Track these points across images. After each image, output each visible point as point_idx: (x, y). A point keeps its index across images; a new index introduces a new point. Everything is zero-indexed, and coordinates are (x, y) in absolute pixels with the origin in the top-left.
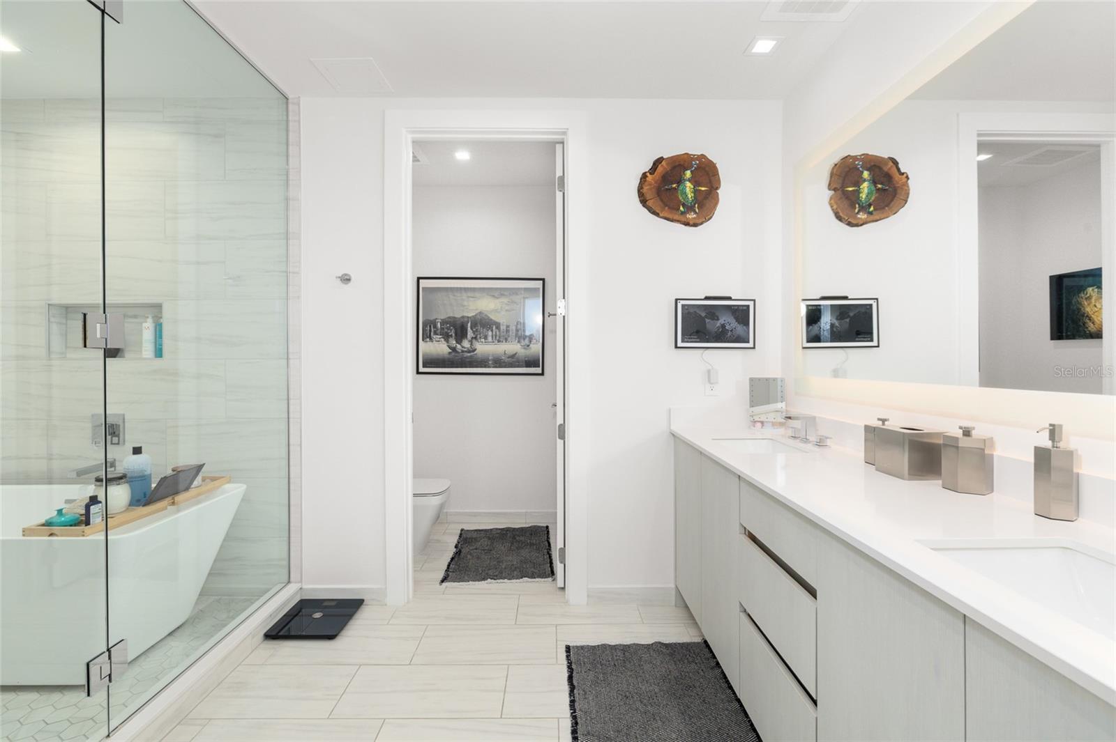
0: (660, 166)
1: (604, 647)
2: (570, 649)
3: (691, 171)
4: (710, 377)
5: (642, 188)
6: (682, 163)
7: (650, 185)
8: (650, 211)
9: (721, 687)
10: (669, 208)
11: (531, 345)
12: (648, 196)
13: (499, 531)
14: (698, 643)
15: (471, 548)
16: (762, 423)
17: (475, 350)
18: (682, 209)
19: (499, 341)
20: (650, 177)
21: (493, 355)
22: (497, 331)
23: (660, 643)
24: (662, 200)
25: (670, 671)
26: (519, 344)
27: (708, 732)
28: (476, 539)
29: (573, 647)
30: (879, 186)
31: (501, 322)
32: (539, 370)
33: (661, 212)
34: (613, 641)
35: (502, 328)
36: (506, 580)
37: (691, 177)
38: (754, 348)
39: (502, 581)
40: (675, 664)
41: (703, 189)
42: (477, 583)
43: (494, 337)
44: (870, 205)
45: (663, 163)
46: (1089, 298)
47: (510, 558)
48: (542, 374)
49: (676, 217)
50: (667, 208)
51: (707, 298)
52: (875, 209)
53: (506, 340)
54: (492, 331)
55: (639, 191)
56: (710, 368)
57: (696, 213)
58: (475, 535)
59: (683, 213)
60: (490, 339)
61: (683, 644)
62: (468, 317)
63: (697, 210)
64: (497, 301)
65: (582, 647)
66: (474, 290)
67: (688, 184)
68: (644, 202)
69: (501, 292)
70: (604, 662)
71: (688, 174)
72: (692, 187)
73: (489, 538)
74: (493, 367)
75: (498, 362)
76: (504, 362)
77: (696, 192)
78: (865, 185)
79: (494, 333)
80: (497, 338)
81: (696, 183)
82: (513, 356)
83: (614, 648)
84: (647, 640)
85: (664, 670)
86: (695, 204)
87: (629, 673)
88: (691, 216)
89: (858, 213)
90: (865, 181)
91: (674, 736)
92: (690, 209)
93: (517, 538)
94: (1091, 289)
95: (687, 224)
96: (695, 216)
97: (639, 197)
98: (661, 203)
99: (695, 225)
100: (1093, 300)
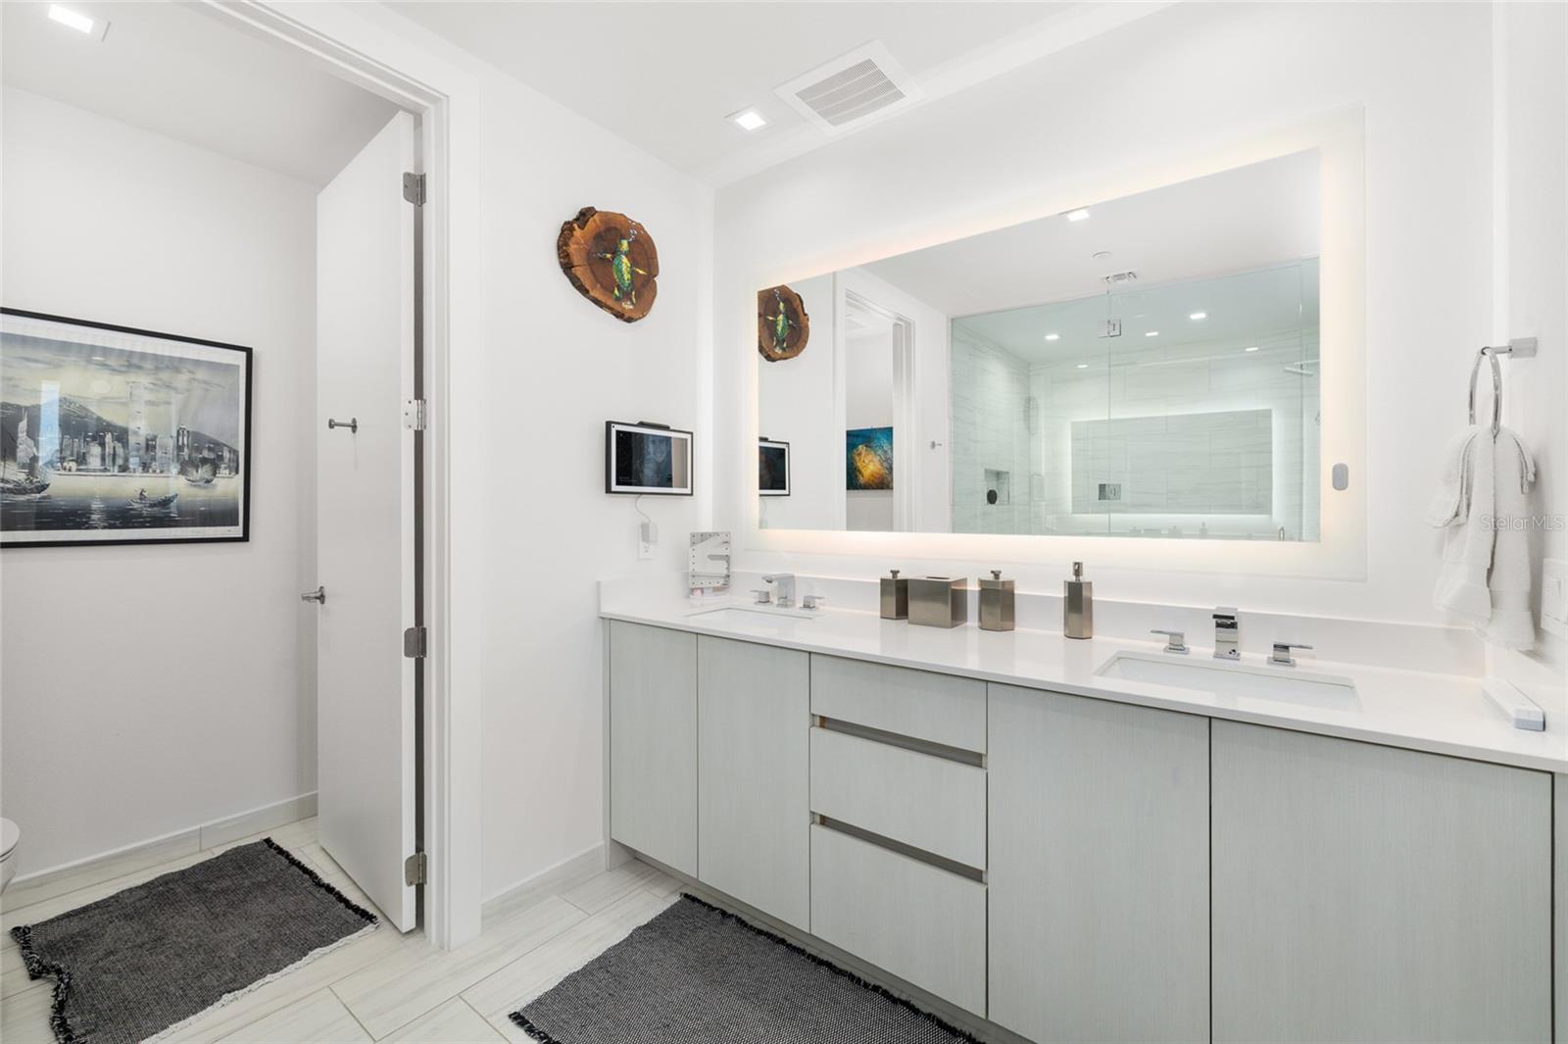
0: (591, 219)
1: (572, 979)
2: (522, 1018)
3: (629, 243)
4: (645, 532)
5: (567, 245)
6: (619, 227)
7: (578, 244)
8: (573, 284)
9: (750, 939)
10: (602, 286)
11: (215, 481)
12: (576, 259)
13: (143, 893)
14: (680, 902)
15: (93, 957)
16: (702, 589)
17: (44, 487)
18: (616, 292)
19: (124, 469)
20: (578, 232)
21: (103, 500)
22: (119, 446)
23: (640, 928)
24: (593, 272)
25: (683, 957)
26: (182, 478)
27: (786, 998)
28: (85, 934)
29: (525, 1010)
30: (791, 322)
31: (132, 426)
32: (237, 531)
33: (593, 289)
34: (576, 963)
35: (132, 440)
36: (269, 978)
37: (629, 251)
38: (692, 494)
39: (261, 982)
40: (681, 943)
41: (641, 272)
42: (192, 1018)
43: (108, 461)
44: (784, 341)
45: (596, 217)
46: (859, 454)
47: (231, 933)
48: (245, 538)
49: (610, 303)
50: (599, 286)
51: (642, 424)
52: (787, 346)
53: (145, 467)
54: (102, 445)
55: (559, 248)
56: (647, 521)
57: (633, 303)
58: (75, 926)
59: (618, 299)
60: (94, 462)
61: (664, 913)
62: (19, 408)
63: (634, 300)
64: (118, 379)
65: (539, 1001)
66: (35, 342)
67: (625, 260)
68: (567, 267)
69: (132, 362)
70: (591, 1000)
71: (625, 245)
72: (629, 265)
73: (128, 917)
74: (105, 528)
75: (121, 516)
76: (140, 516)
77: (633, 273)
78: (781, 317)
79: (108, 450)
80: (119, 461)
81: (634, 263)
82: (165, 503)
83: (586, 972)
84: (621, 934)
85: (675, 960)
86: (632, 291)
87: (639, 993)
88: (627, 306)
89: (775, 347)
90: (781, 313)
91: (762, 1031)
92: (626, 296)
93: (213, 887)
94: (860, 447)
95: (619, 315)
96: (631, 307)
97: (560, 258)
98: (591, 275)
99: (629, 320)
100: (863, 455)
